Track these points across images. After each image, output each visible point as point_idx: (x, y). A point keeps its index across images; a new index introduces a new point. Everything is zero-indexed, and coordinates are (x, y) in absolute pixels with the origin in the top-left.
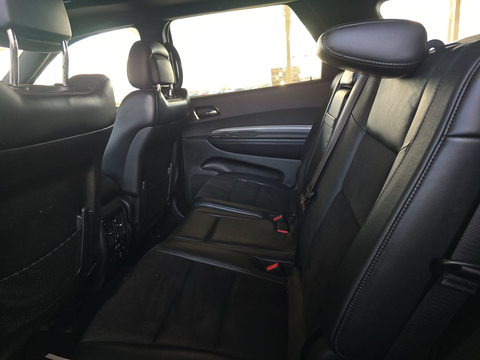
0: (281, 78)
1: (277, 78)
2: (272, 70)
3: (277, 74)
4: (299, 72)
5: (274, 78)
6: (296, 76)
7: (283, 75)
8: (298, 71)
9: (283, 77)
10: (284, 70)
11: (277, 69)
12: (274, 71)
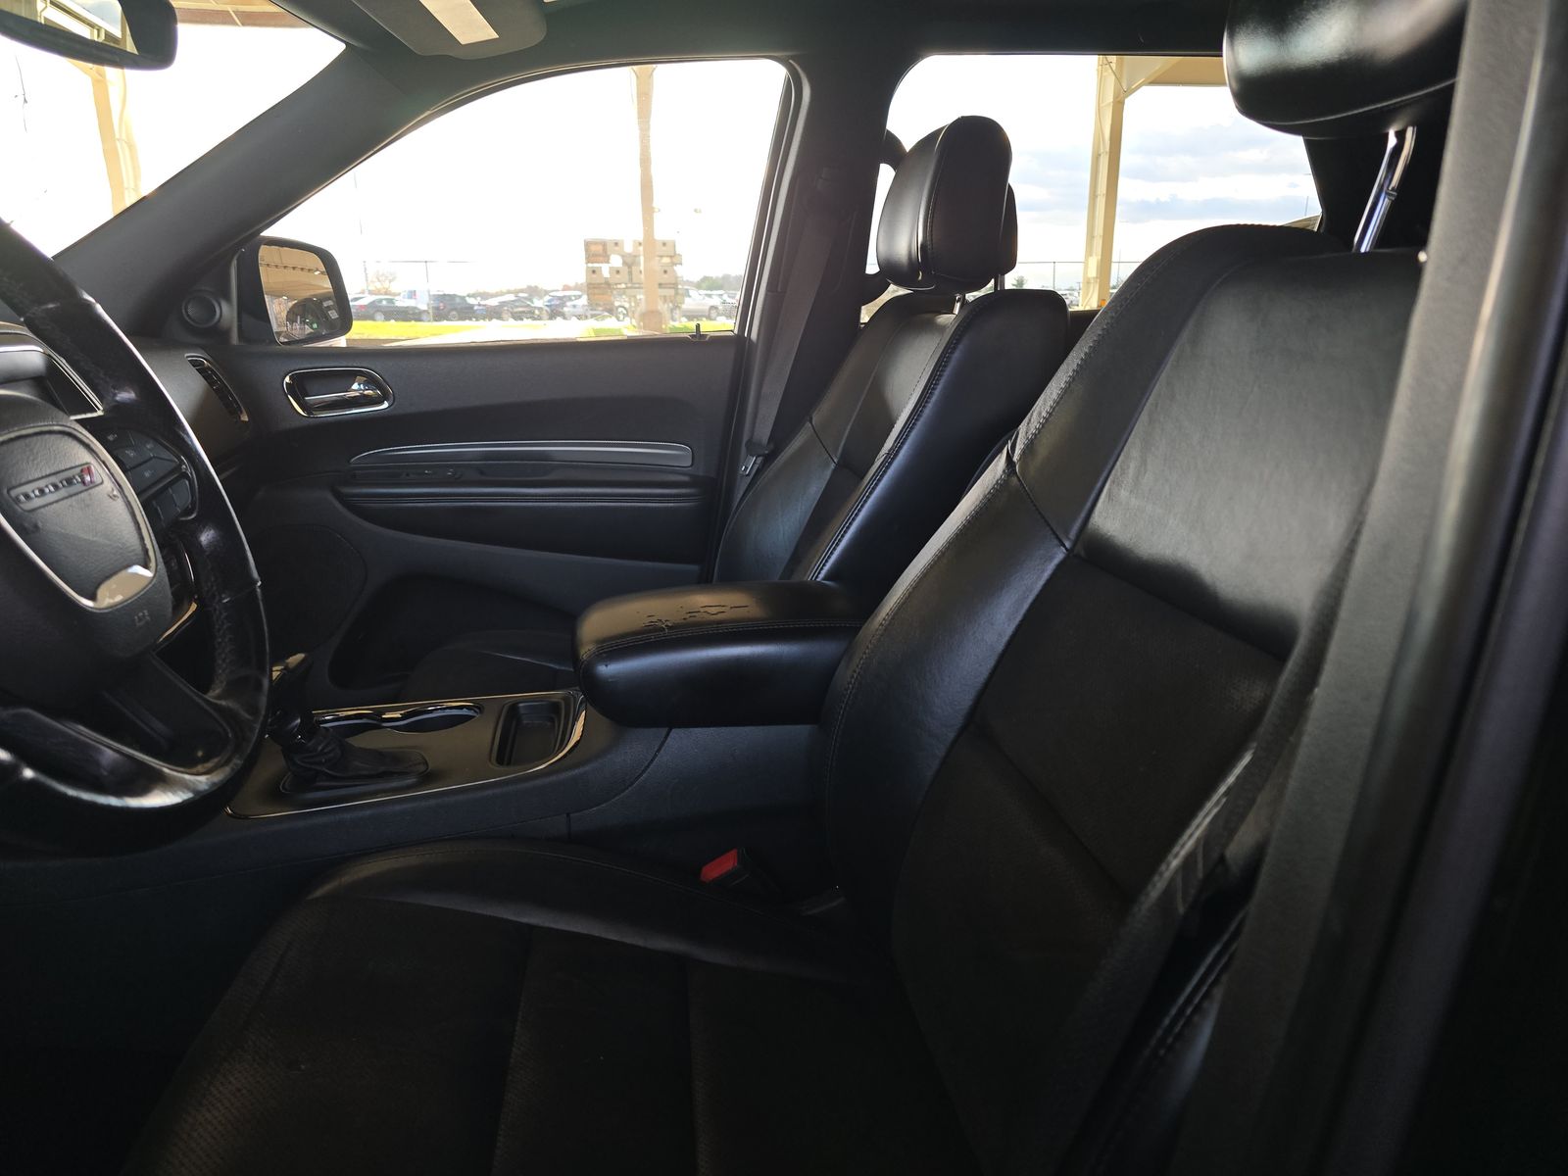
0: (618, 272)
1: (605, 271)
2: (588, 244)
3: (606, 258)
4: (675, 258)
5: (594, 272)
6: (665, 272)
7: (624, 263)
8: (671, 257)
9: (626, 268)
10: (628, 248)
11: (604, 244)
12: (593, 248)
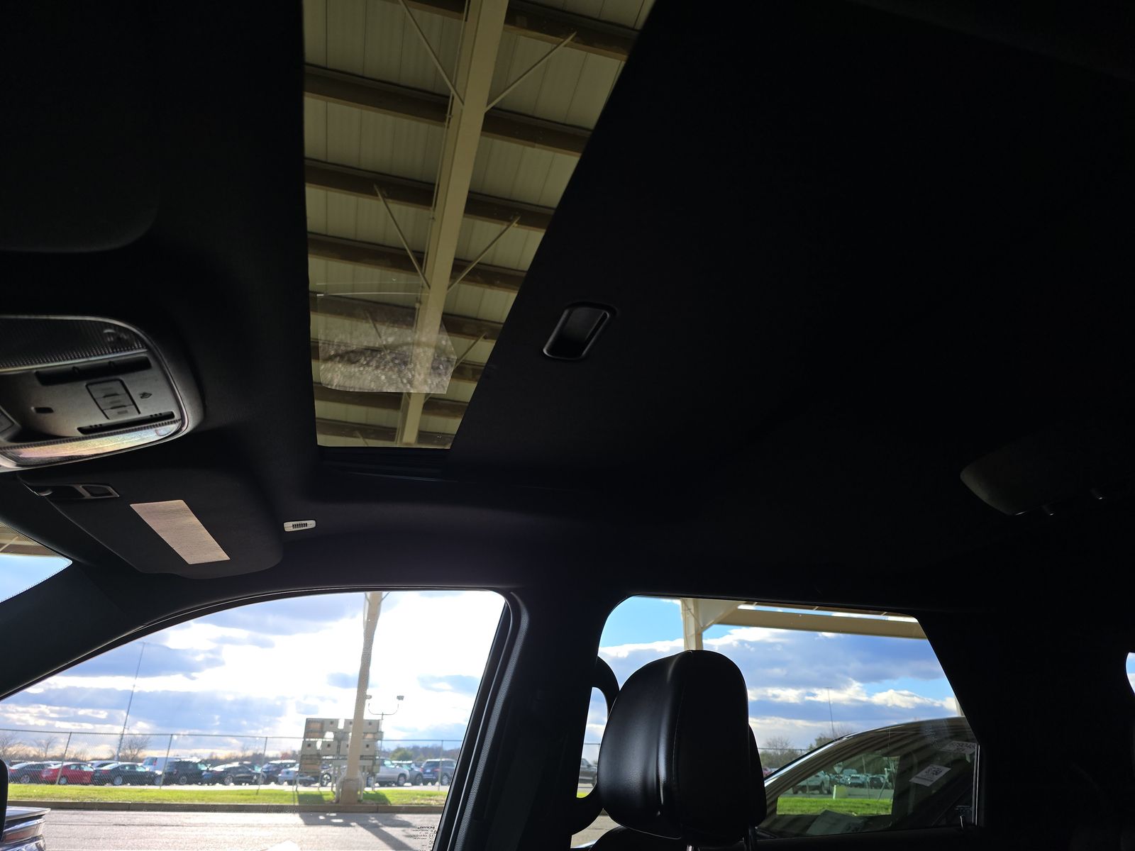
0: (329, 746)
1: (319, 744)
2: (309, 722)
3: (322, 735)
4: (378, 735)
5: (309, 745)
6: (368, 746)
7: (335, 738)
8: (374, 733)
9: (336, 743)
10: (341, 726)
11: (321, 722)
12: (313, 726)
